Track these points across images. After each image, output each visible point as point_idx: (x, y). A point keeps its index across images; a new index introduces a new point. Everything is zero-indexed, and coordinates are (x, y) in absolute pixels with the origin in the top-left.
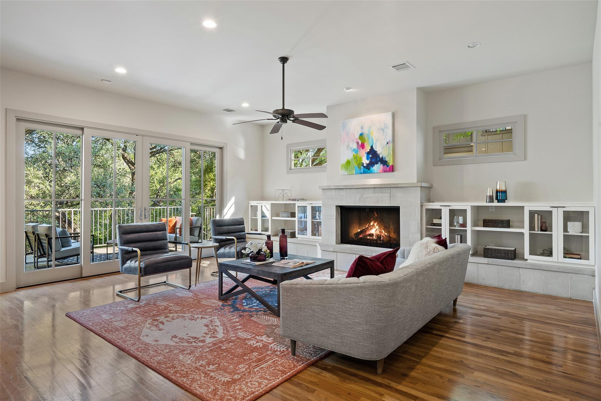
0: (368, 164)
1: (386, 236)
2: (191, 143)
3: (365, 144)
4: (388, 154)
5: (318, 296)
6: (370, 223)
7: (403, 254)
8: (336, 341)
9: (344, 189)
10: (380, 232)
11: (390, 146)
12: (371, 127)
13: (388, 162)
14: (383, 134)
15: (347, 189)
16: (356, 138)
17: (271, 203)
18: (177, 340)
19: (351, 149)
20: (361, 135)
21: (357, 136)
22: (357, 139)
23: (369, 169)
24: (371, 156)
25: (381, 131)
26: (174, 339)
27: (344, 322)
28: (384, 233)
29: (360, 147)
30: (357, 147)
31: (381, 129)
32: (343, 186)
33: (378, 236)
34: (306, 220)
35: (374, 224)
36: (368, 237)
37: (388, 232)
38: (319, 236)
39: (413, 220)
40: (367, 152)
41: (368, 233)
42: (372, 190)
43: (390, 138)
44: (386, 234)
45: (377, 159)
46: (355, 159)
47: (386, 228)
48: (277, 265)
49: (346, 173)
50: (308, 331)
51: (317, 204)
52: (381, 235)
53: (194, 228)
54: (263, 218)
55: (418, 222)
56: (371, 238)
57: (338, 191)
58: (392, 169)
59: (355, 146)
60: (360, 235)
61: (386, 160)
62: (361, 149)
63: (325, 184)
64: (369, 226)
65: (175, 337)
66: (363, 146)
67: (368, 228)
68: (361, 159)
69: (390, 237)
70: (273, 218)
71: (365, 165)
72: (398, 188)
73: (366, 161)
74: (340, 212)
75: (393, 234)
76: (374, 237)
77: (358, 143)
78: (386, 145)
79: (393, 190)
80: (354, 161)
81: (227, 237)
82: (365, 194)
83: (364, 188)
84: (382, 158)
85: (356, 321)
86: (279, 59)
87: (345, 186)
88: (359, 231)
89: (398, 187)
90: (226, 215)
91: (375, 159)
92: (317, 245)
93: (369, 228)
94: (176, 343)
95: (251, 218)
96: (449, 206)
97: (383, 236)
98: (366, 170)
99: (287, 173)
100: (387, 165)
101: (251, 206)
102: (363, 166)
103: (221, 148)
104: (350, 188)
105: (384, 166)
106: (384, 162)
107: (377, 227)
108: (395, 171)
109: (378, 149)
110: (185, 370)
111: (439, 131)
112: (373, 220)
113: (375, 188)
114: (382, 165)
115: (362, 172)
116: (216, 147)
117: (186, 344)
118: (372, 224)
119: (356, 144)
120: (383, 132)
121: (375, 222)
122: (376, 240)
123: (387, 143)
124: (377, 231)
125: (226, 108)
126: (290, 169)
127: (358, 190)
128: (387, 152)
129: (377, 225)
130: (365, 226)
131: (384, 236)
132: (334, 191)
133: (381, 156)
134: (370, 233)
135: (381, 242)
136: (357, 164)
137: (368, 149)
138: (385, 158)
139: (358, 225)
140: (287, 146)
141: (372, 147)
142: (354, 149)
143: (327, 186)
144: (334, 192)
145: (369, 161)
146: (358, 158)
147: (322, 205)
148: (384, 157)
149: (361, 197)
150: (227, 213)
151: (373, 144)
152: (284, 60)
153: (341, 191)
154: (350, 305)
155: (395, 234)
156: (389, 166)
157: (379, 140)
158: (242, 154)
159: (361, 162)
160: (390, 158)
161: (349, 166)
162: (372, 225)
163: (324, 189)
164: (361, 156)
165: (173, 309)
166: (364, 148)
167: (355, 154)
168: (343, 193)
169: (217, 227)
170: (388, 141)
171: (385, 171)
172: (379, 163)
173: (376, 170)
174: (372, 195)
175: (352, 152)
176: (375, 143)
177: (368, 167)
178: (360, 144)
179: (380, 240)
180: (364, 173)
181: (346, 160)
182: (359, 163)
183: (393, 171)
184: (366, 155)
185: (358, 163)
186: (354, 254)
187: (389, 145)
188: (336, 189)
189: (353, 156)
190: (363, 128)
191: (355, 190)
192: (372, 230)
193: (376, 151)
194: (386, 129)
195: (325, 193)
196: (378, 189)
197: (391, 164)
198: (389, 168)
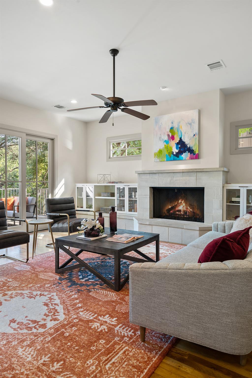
0: (177, 153)
1: (191, 212)
2: (26, 134)
3: (175, 136)
4: (195, 145)
5: (176, 282)
6: (178, 201)
7: (217, 227)
8: (198, 332)
9: (156, 174)
10: (186, 208)
11: (197, 138)
12: (180, 122)
13: (195, 151)
14: (191, 128)
15: (159, 174)
17: (94, 186)
18: (14, 325)
19: (163, 141)
20: (172, 128)
21: (168, 130)
22: (168, 132)
23: (178, 157)
24: (180, 146)
25: (189, 125)
26: (12, 324)
27: (207, 312)
28: (190, 209)
29: (171, 139)
30: (168, 138)
31: (189, 124)
32: (156, 171)
33: (184, 212)
34: (124, 199)
35: (182, 202)
36: (177, 213)
37: (193, 208)
38: (134, 212)
39: (216, 198)
40: (176, 143)
41: (177, 209)
42: (181, 174)
43: (196, 131)
44: (191, 210)
45: (185, 149)
46: (166, 149)
47: (191, 206)
48: (111, 241)
49: (158, 160)
50: (163, 319)
51: (132, 186)
52: (187, 211)
53: (29, 206)
54: (88, 197)
55: (220, 200)
56: (179, 213)
57: (151, 175)
58: (197, 157)
59: (166, 138)
60: (171, 211)
61: (193, 149)
62: (171, 140)
63: (140, 169)
64: (178, 203)
65: (13, 321)
66: (173, 138)
67: (177, 205)
68: (171, 148)
69: (194, 212)
70: (96, 197)
71: (175, 153)
73: (175, 150)
74: (152, 192)
75: (197, 210)
76: (182, 213)
77: (168, 135)
78: (193, 137)
79: (199, 174)
81: (60, 214)
82: (175, 177)
83: (174, 172)
84: (190, 147)
85: (224, 311)
86: (110, 52)
87: (158, 171)
88: (170, 207)
89: (203, 171)
90: (57, 194)
91: (183, 149)
92: (134, 219)
94: (15, 329)
95: (77, 197)
96: (247, 187)
97: (189, 212)
98: (176, 158)
99: (107, 161)
100: (193, 153)
101: (78, 188)
102: (173, 154)
103: (52, 140)
104: (162, 173)
105: (191, 154)
106: (191, 151)
107: (184, 204)
108: (200, 159)
109: (186, 140)
110: (26, 372)
111: (236, 126)
112: (181, 198)
113: (183, 172)
114: (189, 153)
115: (172, 160)
116: (48, 138)
117: (25, 331)
118: (180, 201)
119: (167, 136)
120: (191, 126)
121: (182, 200)
122: (183, 215)
123: (194, 135)
124: (184, 207)
125: (57, 104)
126: (110, 158)
127: (169, 174)
128: (194, 142)
129: (184, 203)
130: (174, 203)
132: (148, 175)
133: (188, 146)
134: (178, 209)
135: (187, 216)
136: (167, 153)
137: (177, 140)
138: (192, 148)
140: (106, 139)
141: (181, 139)
142: (165, 140)
143: (142, 171)
144: (148, 176)
145: (178, 150)
146: (169, 148)
147: (138, 187)
148: (191, 146)
149: (172, 180)
150: (57, 193)
151: (182, 136)
152: (115, 52)
153: (154, 175)
154: (216, 293)
155: (198, 210)
156: (195, 154)
157: (187, 133)
158: (70, 145)
160: (196, 148)
161: (161, 154)
162: (180, 203)
163: (140, 174)
164: (171, 146)
165: (12, 284)
166: (174, 139)
167: (166, 144)
168: (156, 176)
169: (51, 206)
170: (194, 134)
171: (191, 158)
172: (187, 152)
173: (184, 157)
174: (181, 178)
175: (163, 142)
176: (184, 136)
177: (178, 155)
178: (171, 136)
180: (174, 160)
181: (158, 150)
182: (170, 152)
183: (199, 159)
184: (175, 145)
185: (169, 152)
186: (167, 227)
187: (195, 137)
188: (149, 173)
189: (164, 146)
190: (173, 123)
191: (166, 174)
192: (180, 207)
193: (185, 142)
194: (193, 124)
195: (140, 177)
196: (186, 173)
197: (197, 152)
198: (195, 156)
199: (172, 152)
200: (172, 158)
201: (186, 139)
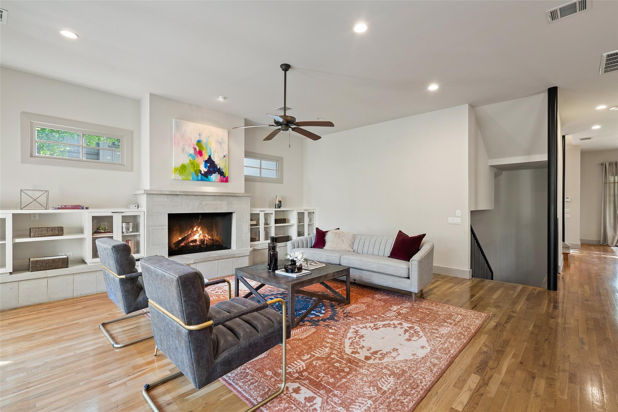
0: (205, 172)
1: (209, 239)
3: (203, 152)
4: (225, 166)
6: (193, 229)
10: (204, 236)
11: (227, 160)
12: (209, 137)
13: (225, 173)
14: (221, 147)
15: (184, 196)
16: (194, 144)
19: (187, 153)
20: (199, 142)
21: (195, 142)
23: (207, 177)
24: (209, 165)
25: (219, 143)
28: (208, 237)
29: (198, 154)
30: (194, 153)
31: (219, 142)
32: (181, 192)
33: (201, 241)
35: (198, 229)
36: (191, 244)
39: (245, 223)
40: (205, 160)
41: (191, 239)
42: (212, 198)
43: (226, 152)
44: (210, 237)
45: (215, 169)
46: (192, 165)
47: (209, 232)
49: (180, 178)
52: (204, 240)
56: (194, 244)
57: (171, 197)
58: (227, 181)
59: (192, 151)
60: (182, 243)
61: (223, 171)
62: (199, 155)
64: (192, 232)
66: (200, 153)
67: (190, 234)
68: (198, 165)
69: (213, 240)
71: (203, 172)
72: (234, 197)
73: (204, 169)
76: (198, 243)
77: (195, 149)
78: (223, 158)
79: (231, 198)
80: (191, 166)
82: (204, 201)
83: (203, 195)
84: (220, 169)
87: (184, 192)
88: (180, 238)
91: (213, 169)
93: (192, 234)
97: (206, 240)
98: (204, 178)
100: (223, 175)
102: (201, 173)
104: (187, 195)
105: (221, 176)
106: (221, 173)
107: (201, 232)
108: (229, 182)
109: (217, 160)
112: (196, 225)
113: (214, 196)
114: (219, 175)
115: (200, 179)
118: (195, 229)
119: (193, 149)
120: (221, 146)
121: (198, 227)
122: (200, 246)
123: (224, 156)
124: (201, 236)
126: (31, 155)
127: (196, 197)
128: (224, 164)
129: (200, 230)
130: (187, 232)
131: (208, 240)
132: (166, 196)
133: (218, 167)
134: (193, 239)
136: (193, 170)
137: (206, 157)
138: (222, 169)
139: (179, 233)
140: (22, 113)
141: (210, 156)
142: (190, 154)
144: (165, 199)
145: (207, 169)
146: (195, 164)
147: (147, 213)
148: (221, 168)
149: (200, 204)
151: (211, 154)
156: (225, 177)
157: (216, 152)
159: (199, 169)
160: (226, 170)
161: (185, 170)
162: (196, 231)
163: (151, 194)
164: (198, 163)
166: (202, 155)
167: (191, 159)
170: (224, 155)
171: (222, 181)
172: (217, 173)
173: (213, 179)
174: (212, 202)
175: (188, 156)
176: (213, 154)
177: (206, 175)
178: (198, 150)
179: (204, 245)
180: (202, 180)
181: (181, 164)
182: (197, 170)
184: (204, 163)
185: (195, 169)
187: (225, 158)
188: (168, 194)
189: (189, 161)
190: (201, 135)
191: (193, 197)
192: (196, 236)
193: (214, 161)
194: (223, 144)
195: (151, 198)
196: (217, 197)
197: (227, 175)
198: (225, 179)
199: (200, 170)
200: (200, 178)
201: (215, 158)
